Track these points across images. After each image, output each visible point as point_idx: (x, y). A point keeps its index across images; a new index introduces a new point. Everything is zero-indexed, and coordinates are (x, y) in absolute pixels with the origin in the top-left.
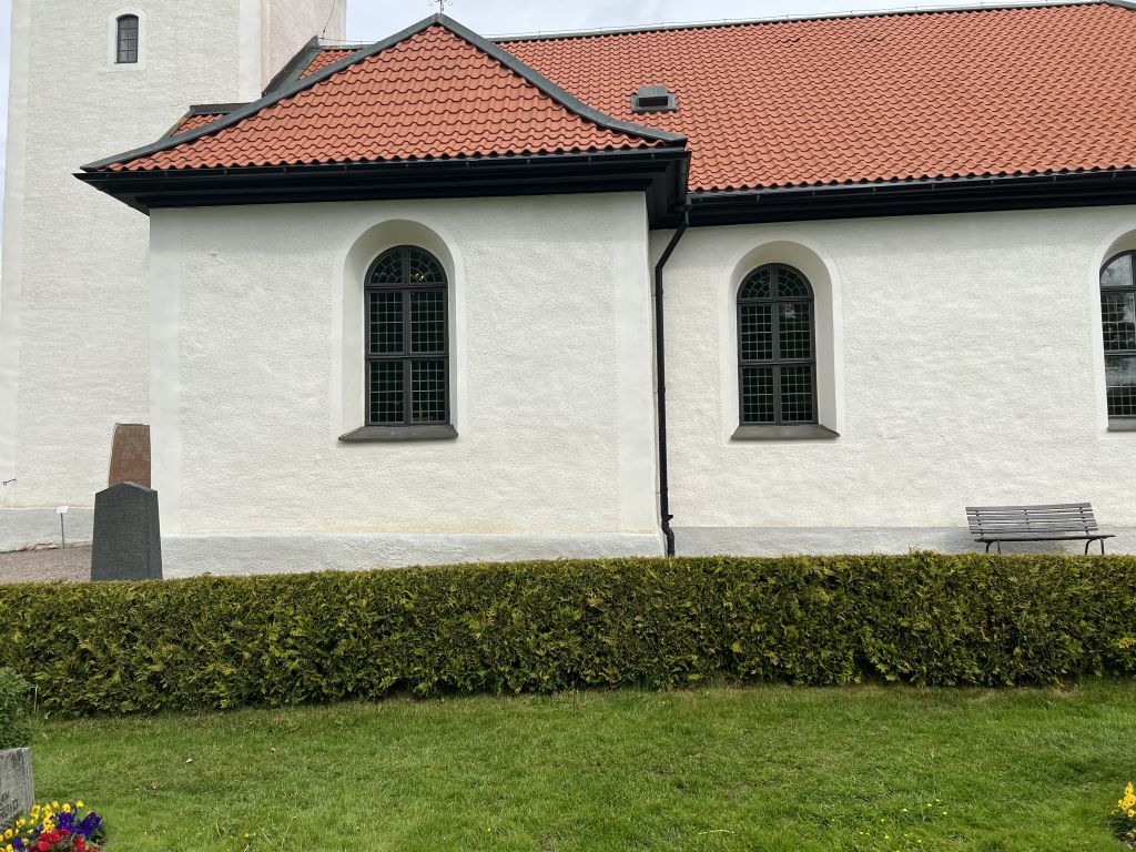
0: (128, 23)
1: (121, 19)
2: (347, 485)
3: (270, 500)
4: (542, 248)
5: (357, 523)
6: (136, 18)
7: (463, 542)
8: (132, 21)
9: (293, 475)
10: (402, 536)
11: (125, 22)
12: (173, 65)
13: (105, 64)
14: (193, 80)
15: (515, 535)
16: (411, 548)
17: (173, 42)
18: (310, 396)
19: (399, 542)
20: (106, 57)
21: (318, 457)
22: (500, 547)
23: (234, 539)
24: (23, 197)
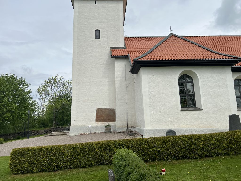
0: (97, 31)
1: (96, 30)
2: (182, 119)
3: (168, 122)
4: (214, 75)
5: (185, 126)
6: (99, 30)
7: (206, 130)
8: (98, 31)
9: (172, 117)
10: (195, 129)
11: (96, 31)
12: (107, 39)
13: (93, 39)
14: (111, 42)
15: (215, 128)
16: (197, 131)
17: (107, 35)
18: (174, 102)
19: (194, 130)
20: (93, 37)
21: (177, 113)
22: (213, 130)
23: (163, 129)
24: (77, 63)
